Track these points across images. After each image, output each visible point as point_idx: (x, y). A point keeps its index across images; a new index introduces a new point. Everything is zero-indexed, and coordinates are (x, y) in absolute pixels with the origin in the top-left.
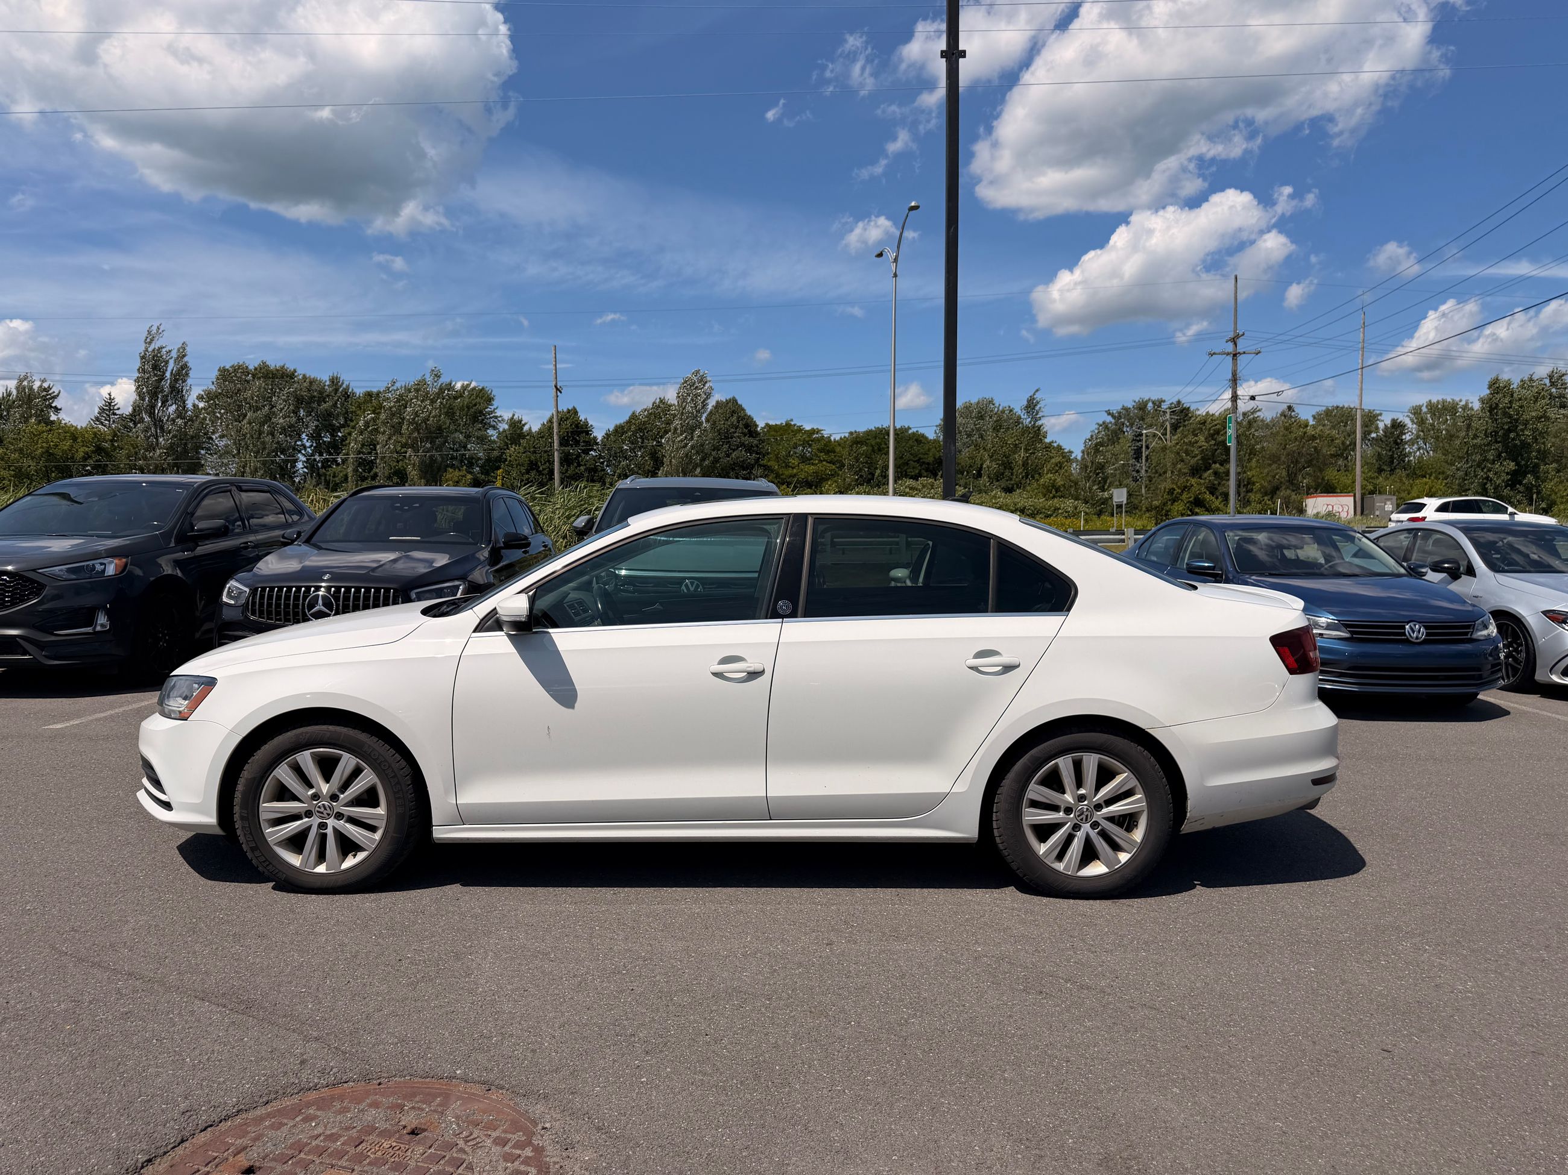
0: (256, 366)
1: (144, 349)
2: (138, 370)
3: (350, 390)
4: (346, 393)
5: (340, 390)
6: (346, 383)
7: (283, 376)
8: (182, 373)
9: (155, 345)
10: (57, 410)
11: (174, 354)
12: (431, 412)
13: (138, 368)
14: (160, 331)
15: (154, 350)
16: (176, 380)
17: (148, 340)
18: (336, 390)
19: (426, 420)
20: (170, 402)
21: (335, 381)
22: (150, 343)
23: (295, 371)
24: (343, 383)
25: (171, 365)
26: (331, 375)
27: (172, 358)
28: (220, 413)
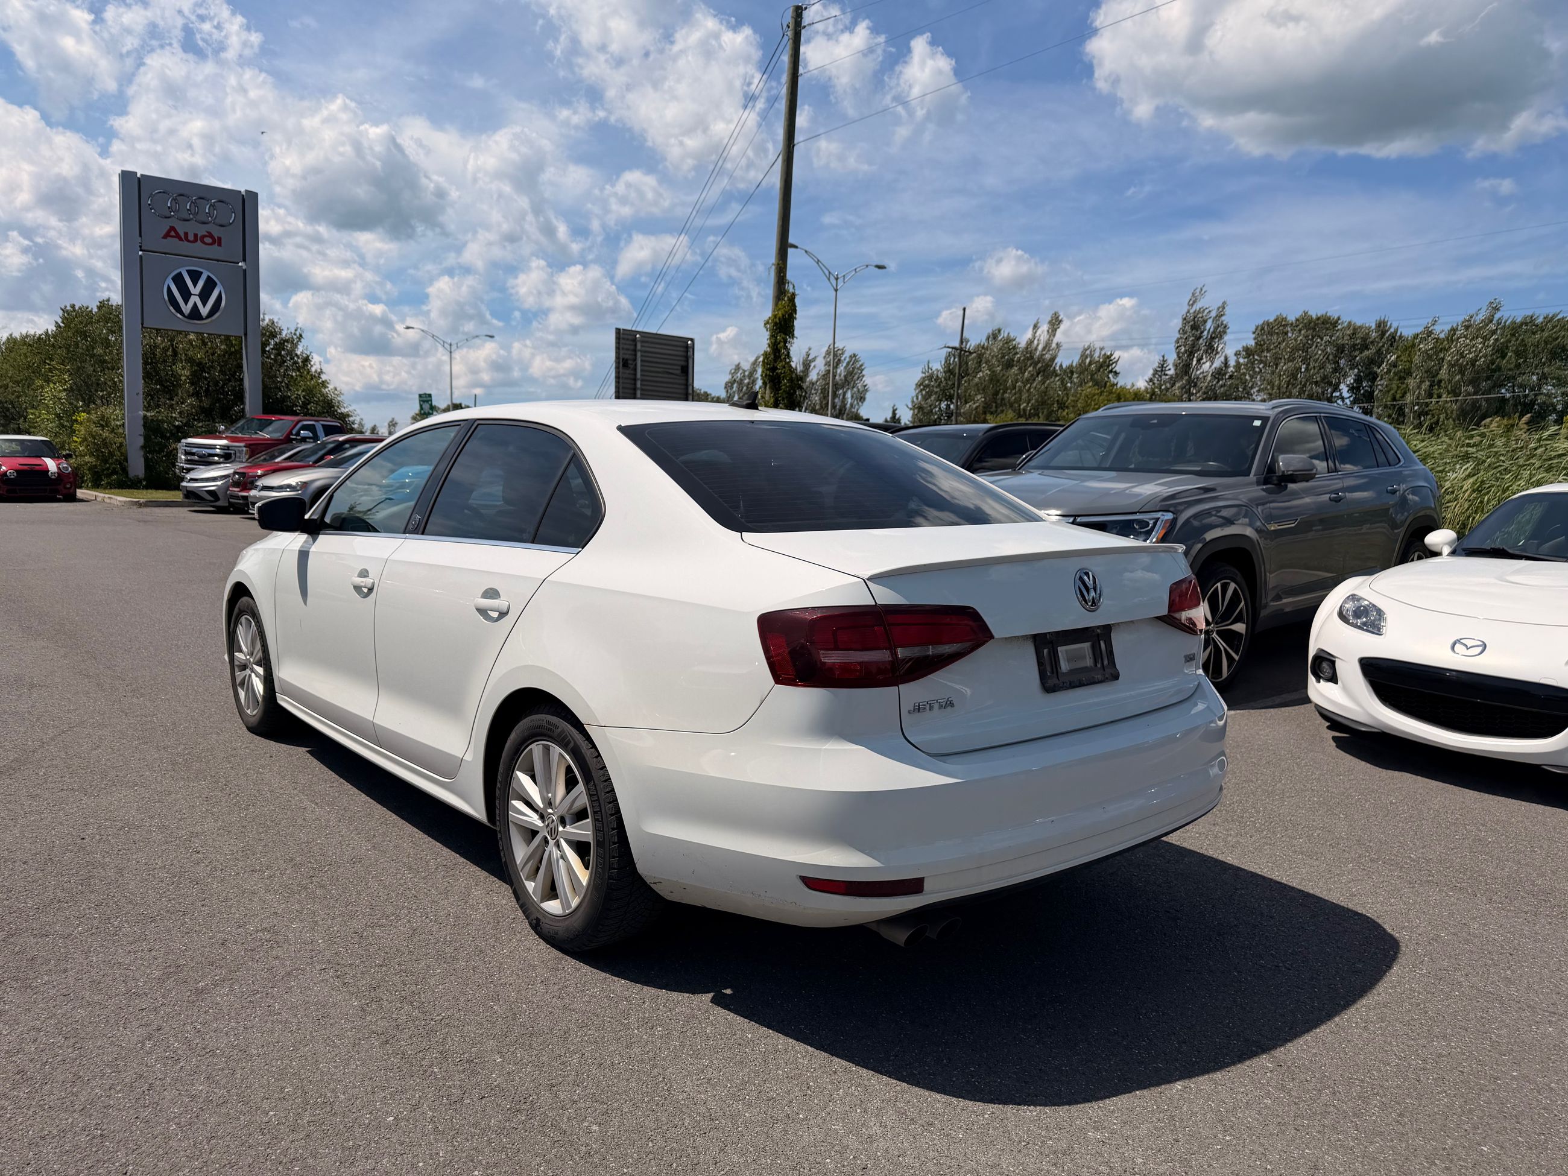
0: (1297, 317)
1: (1186, 311)
2: (1179, 331)
3: (1398, 334)
4: (1394, 338)
5: (1387, 335)
6: (1395, 325)
7: (1326, 324)
8: (1220, 332)
9: (1197, 307)
10: (1116, 374)
11: (1213, 314)
12: (1479, 350)
13: (1178, 329)
14: (1203, 292)
15: (1195, 312)
16: (1212, 338)
17: (1191, 302)
18: (1383, 333)
19: (1473, 362)
20: (1204, 360)
21: (1382, 326)
22: (1192, 305)
23: (1339, 318)
24: (1390, 327)
25: (1209, 325)
26: (1379, 319)
27: (1210, 318)
28: (1258, 367)
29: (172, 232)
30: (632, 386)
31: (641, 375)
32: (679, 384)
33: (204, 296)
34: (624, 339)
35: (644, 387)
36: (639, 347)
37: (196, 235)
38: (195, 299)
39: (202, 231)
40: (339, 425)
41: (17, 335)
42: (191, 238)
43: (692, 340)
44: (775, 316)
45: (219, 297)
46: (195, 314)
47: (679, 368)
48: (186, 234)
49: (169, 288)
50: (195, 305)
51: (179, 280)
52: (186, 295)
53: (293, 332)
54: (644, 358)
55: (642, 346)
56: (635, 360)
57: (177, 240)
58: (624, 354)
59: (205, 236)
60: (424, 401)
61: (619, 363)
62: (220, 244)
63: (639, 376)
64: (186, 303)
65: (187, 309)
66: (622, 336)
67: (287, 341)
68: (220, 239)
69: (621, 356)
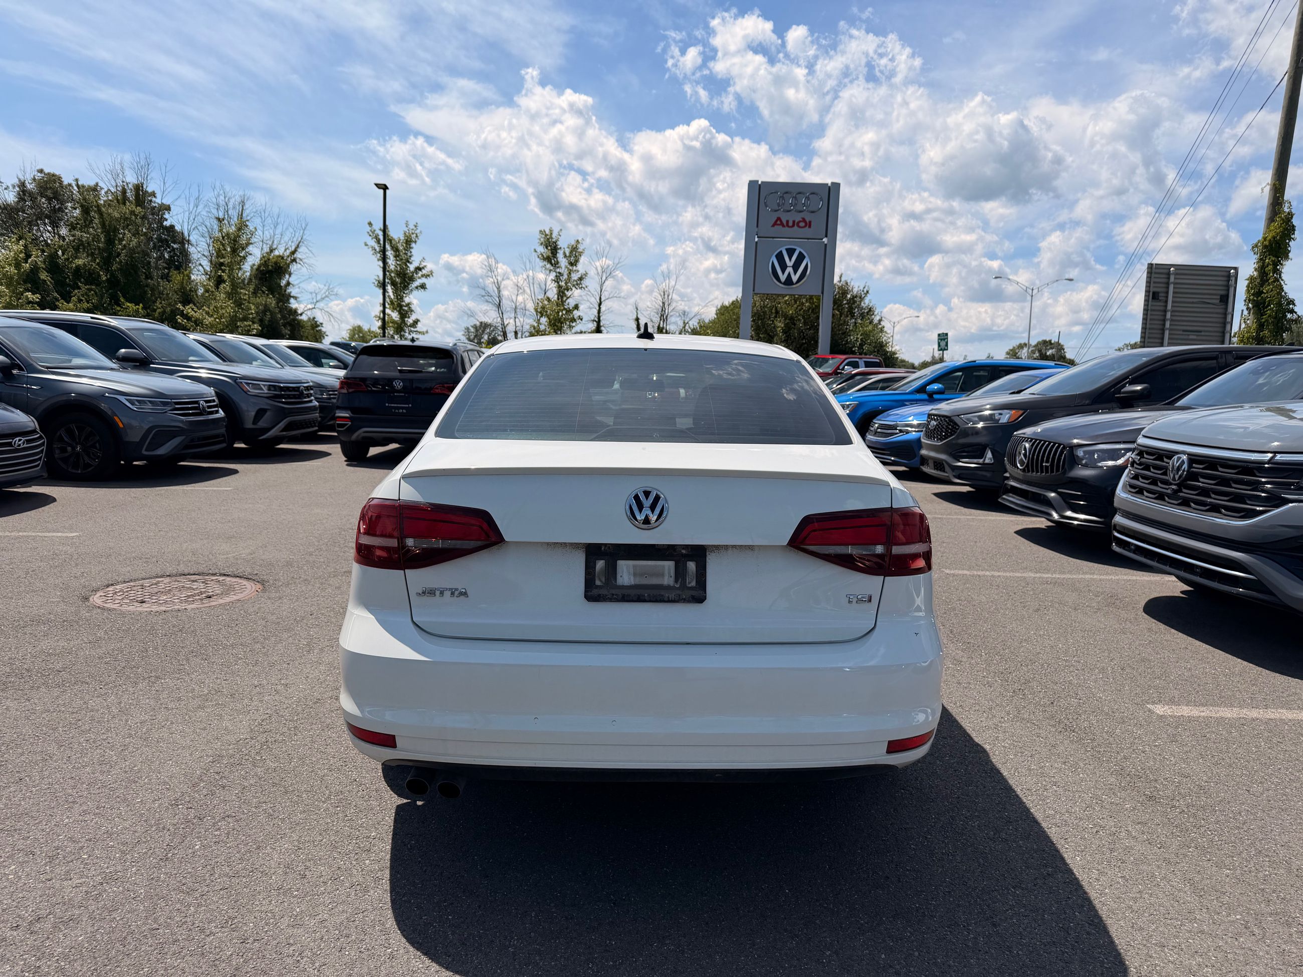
29: (778, 222)
30: (1162, 318)
31: (1172, 306)
32: (1217, 313)
33: (796, 268)
34: (1155, 273)
35: (1174, 318)
36: (1172, 279)
37: (794, 222)
38: (789, 270)
39: (798, 218)
40: (878, 361)
41: (727, 304)
42: (791, 224)
43: (1236, 269)
44: (1265, 239)
45: (807, 266)
46: (789, 282)
47: (1219, 297)
48: (788, 222)
49: (773, 263)
50: (789, 274)
51: (780, 257)
52: (784, 267)
53: (862, 289)
54: (1177, 290)
55: (1175, 278)
56: (1167, 293)
57: (781, 227)
58: (1154, 287)
59: (800, 221)
60: (941, 340)
61: (1149, 296)
62: (810, 226)
63: (1169, 307)
64: (783, 273)
65: (783, 278)
66: (1154, 270)
67: (856, 297)
68: (810, 222)
69: (1152, 290)
